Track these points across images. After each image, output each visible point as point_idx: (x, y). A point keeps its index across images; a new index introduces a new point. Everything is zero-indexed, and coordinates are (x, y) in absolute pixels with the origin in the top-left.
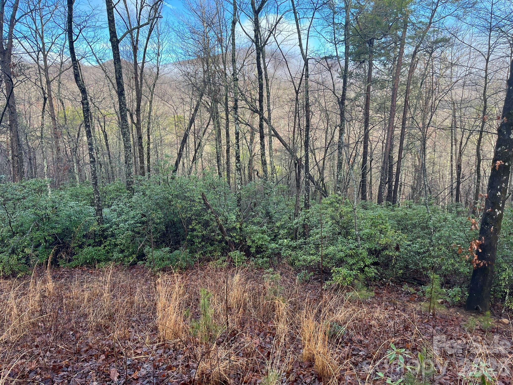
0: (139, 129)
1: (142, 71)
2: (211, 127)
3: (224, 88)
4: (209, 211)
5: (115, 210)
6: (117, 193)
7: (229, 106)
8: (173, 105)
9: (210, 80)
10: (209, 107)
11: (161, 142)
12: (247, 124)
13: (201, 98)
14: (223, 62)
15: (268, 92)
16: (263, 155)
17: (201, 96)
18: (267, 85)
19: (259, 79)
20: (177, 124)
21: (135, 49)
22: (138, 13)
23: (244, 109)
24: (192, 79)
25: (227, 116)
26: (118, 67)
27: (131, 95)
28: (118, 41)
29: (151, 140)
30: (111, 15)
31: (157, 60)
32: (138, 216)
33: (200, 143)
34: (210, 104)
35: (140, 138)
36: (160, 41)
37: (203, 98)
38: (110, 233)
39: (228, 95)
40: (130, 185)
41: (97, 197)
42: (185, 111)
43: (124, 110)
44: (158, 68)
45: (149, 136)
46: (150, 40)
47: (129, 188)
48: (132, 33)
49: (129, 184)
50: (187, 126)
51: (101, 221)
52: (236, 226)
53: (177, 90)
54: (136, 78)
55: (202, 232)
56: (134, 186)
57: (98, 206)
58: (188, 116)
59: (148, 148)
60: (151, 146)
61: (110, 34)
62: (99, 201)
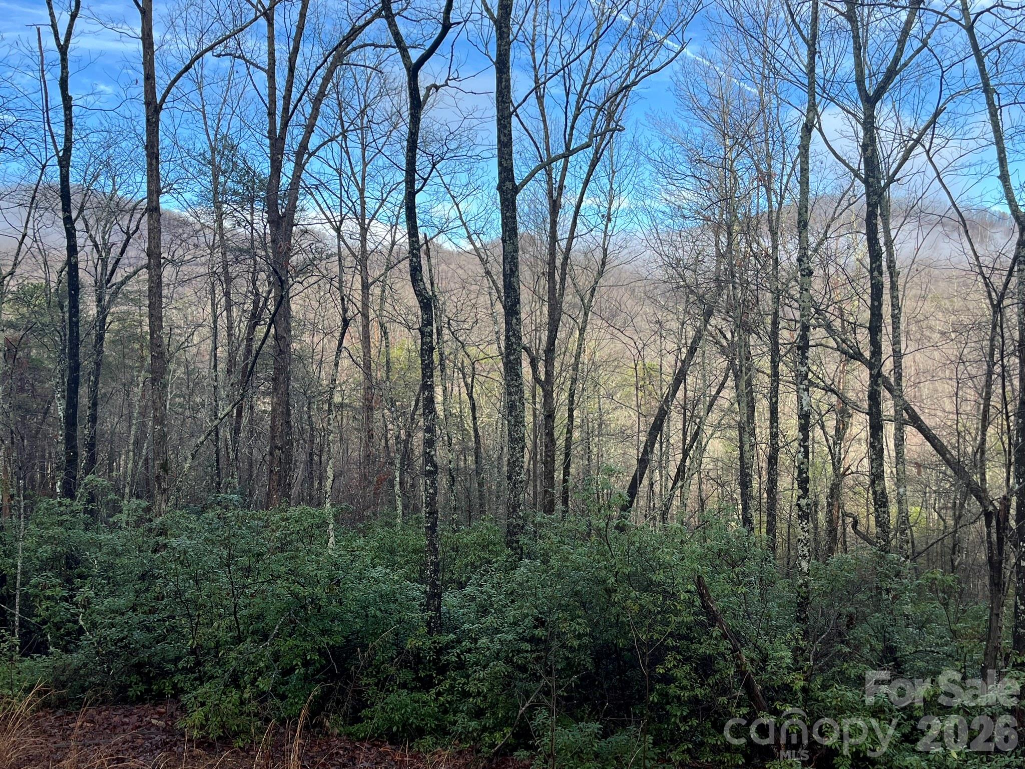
0: (548, 395)
1: (566, 258)
2: (728, 394)
3: (769, 295)
4: (716, 632)
5: (473, 599)
6: (482, 554)
7: (780, 341)
8: (636, 338)
9: (734, 276)
10: (725, 344)
11: (600, 425)
12: (828, 389)
13: (707, 321)
14: (771, 230)
15: (895, 306)
16: (877, 476)
17: (708, 314)
18: (894, 287)
19: (871, 271)
20: (641, 383)
21: (555, 207)
22: (569, 124)
23: (820, 349)
24: (688, 273)
25: (775, 366)
26: (510, 248)
27: (538, 313)
28: (516, 190)
29: (577, 421)
30: (506, 132)
31: (605, 232)
32: (527, 621)
33: (697, 433)
34: (729, 336)
35: (550, 416)
36: (615, 186)
37: (713, 321)
38: (454, 659)
39: (781, 314)
40: (515, 534)
41: (432, 562)
42: (664, 352)
43: (515, 350)
44: (605, 250)
45: (571, 411)
46: (592, 185)
47: (512, 542)
48: (551, 170)
49: (512, 532)
50: (665, 390)
51: (436, 625)
52: (792, 682)
53: (647, 302)
54: (551, 275)
55: (693, 689)
56: (523, 539)
57: (433, 585)
58: (669, 364)
59: (568, 440)
60: (576, 434)
61: (500, 173)
62: (436, 571)
